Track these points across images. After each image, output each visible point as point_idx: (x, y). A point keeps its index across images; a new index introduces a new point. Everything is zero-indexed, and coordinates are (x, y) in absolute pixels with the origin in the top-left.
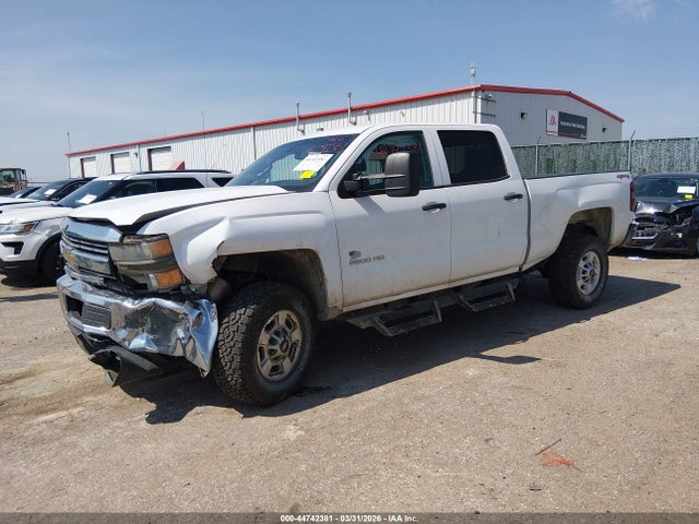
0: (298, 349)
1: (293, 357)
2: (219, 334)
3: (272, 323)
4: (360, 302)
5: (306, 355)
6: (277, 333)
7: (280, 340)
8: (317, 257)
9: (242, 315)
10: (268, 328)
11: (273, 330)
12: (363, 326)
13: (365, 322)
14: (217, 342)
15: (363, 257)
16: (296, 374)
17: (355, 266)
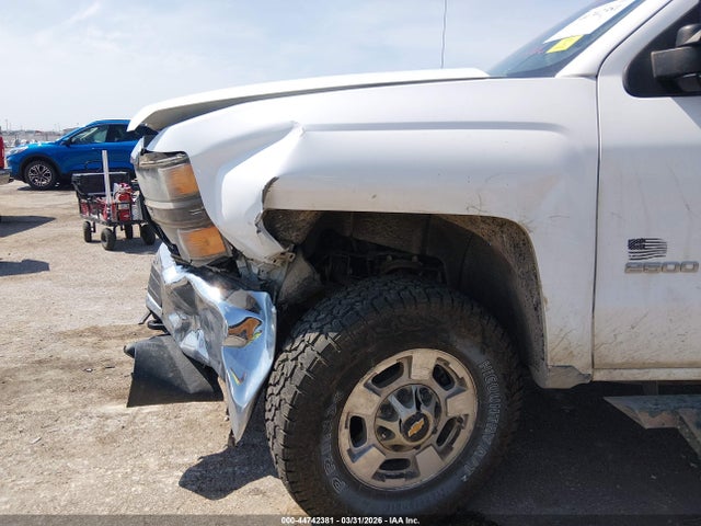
0: (464, 436)
1: (449, 448)
2: (272, 369)
3: (395, 371)
4: (643, 366)
5: (481, 452)
6: (403, 396)
7: (405, 413)
8: (527, 243)
9: (312, 345)
10: (381, 380)
11: (395, 385)
12: (647, 422)
13: (653, 414)
14: (265, 384)
15: (673, 255)
16: (449, 487)
17: (641, 276)
